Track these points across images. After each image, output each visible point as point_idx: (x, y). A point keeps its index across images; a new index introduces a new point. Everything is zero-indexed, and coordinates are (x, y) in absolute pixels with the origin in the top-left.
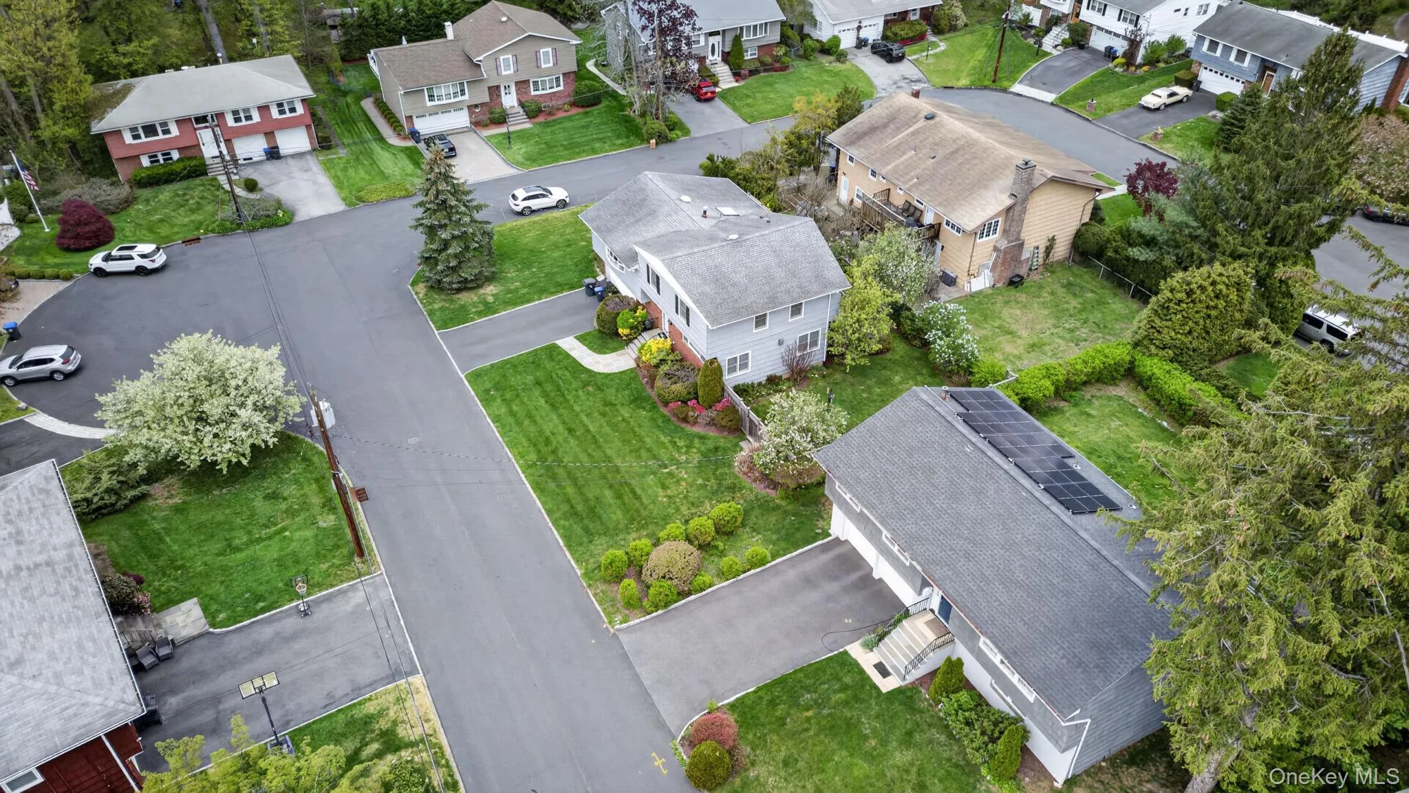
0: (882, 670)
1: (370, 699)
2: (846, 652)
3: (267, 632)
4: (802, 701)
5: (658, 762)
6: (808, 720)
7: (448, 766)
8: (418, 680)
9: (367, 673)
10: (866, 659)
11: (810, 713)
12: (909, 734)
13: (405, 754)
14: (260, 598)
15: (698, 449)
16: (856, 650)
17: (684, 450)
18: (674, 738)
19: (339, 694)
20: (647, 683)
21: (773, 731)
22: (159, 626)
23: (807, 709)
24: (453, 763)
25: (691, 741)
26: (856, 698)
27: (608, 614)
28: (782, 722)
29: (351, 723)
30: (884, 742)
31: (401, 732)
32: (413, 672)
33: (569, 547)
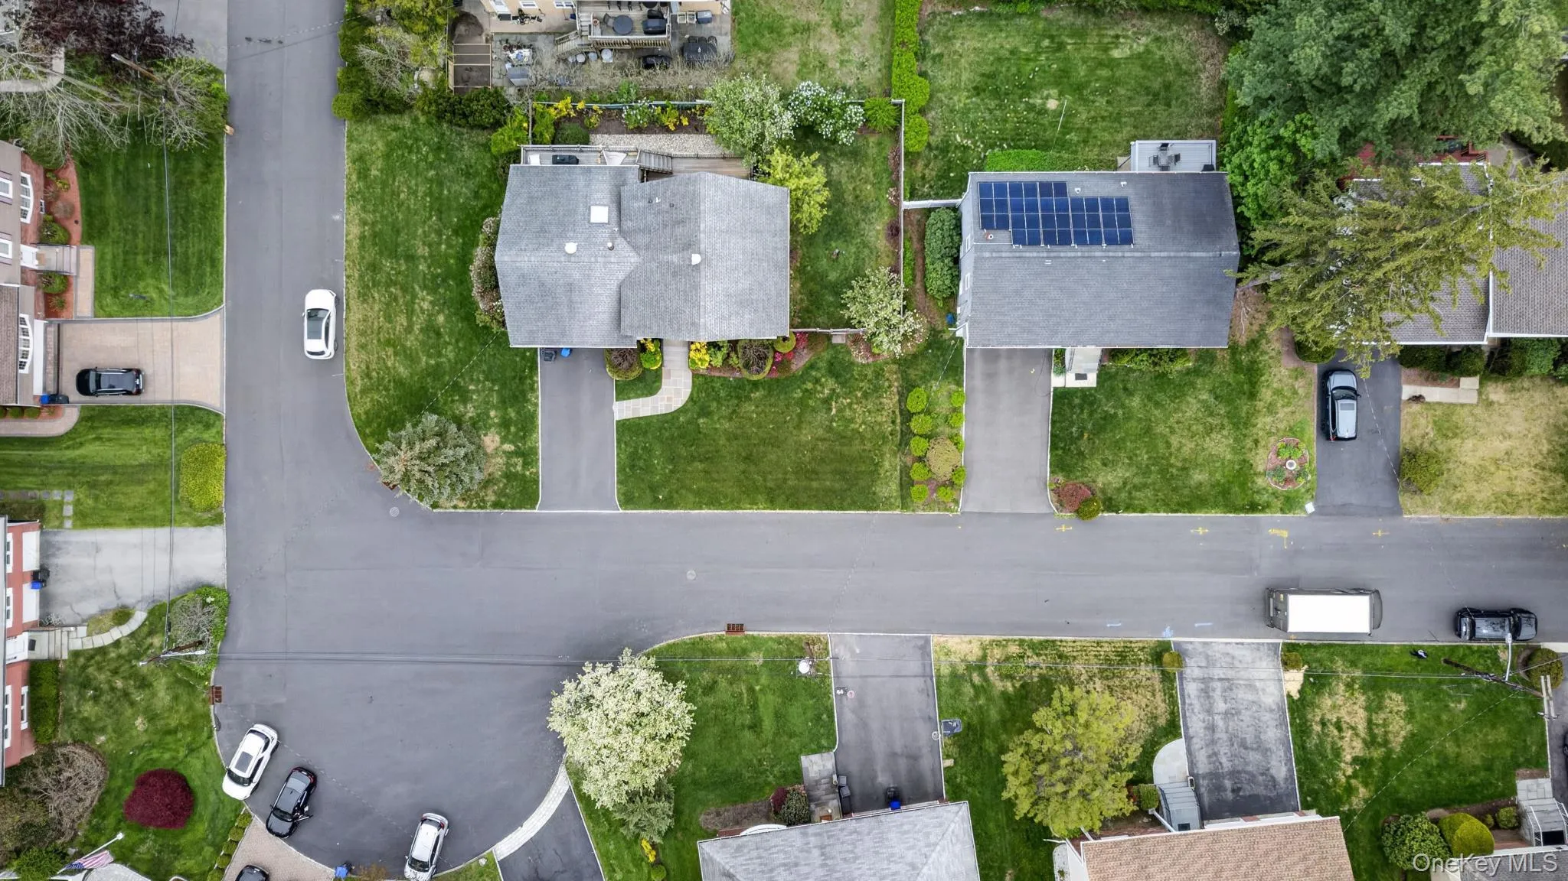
0: (1080, 377)
1: (938, 670)
2: (1056, 389)
3: (849, 716)
4: (1075, 435)
5: (1063, 529)
6: (1089, 439)
7: (1007, 641)
8: (936, 639)
9: (914, 666)
10: (1069, 381)
11: (1086, 435)
12: (1125, 389)
13: (990, 661)
14: (818, 718)
15: (823, 376)
16: (1057, 381)
17: (819, 388)
18: (1054, 513)
19: (923, 686)
20: (1008, 510)
21: (1083, 461)
22: (817, 782)
23: (1082, 436)
24: (1006, 637)
25: (1061, 505)
26: (1092, 404)
27: (946, 510)
28: (1081, 454)
29: (951, 685)
30: (1123, 406)
31: (972, 658)
32: (927, 641)
33: (871, 509)
